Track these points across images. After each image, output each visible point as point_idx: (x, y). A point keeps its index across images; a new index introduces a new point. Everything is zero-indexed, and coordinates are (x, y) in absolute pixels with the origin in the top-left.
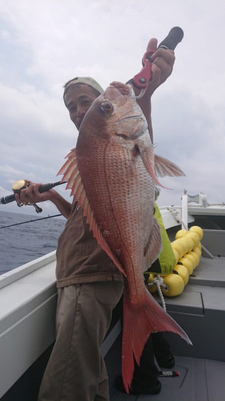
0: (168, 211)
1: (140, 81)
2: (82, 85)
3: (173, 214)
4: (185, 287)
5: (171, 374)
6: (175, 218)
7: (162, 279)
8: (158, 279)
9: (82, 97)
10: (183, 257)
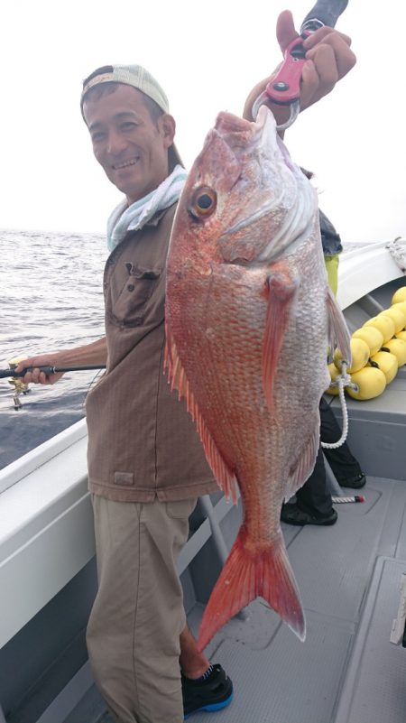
0: (386, 251)
1: (277, 88)
2: (121, 87)
3: (394, 257)
4: (388, 386)
5: (353, 499)
6: (397, 264)
7: (349, 377)
8: (343, 377)
9: (121, 115)
10: (394, 337)
